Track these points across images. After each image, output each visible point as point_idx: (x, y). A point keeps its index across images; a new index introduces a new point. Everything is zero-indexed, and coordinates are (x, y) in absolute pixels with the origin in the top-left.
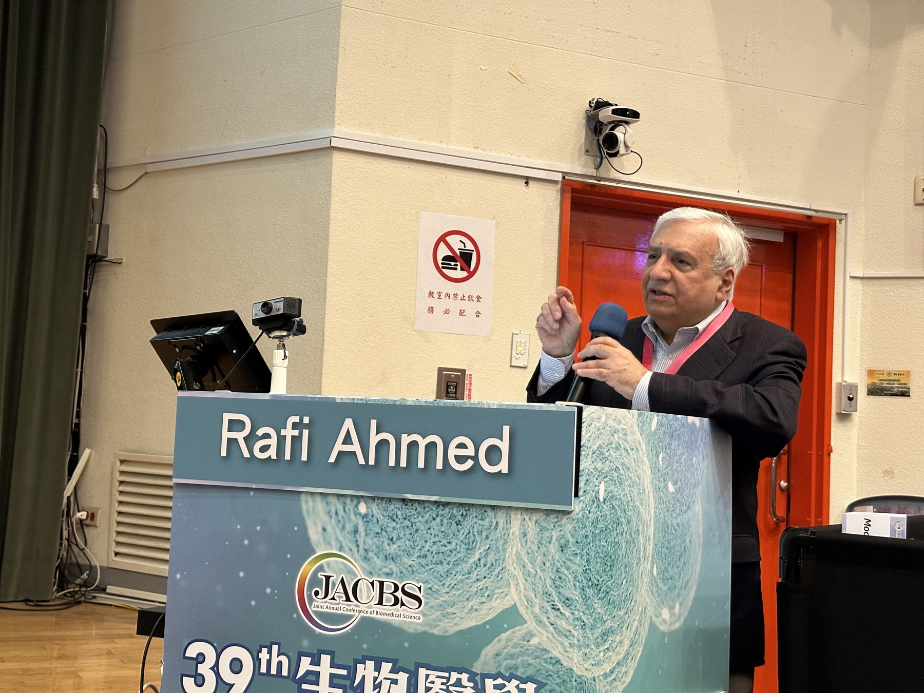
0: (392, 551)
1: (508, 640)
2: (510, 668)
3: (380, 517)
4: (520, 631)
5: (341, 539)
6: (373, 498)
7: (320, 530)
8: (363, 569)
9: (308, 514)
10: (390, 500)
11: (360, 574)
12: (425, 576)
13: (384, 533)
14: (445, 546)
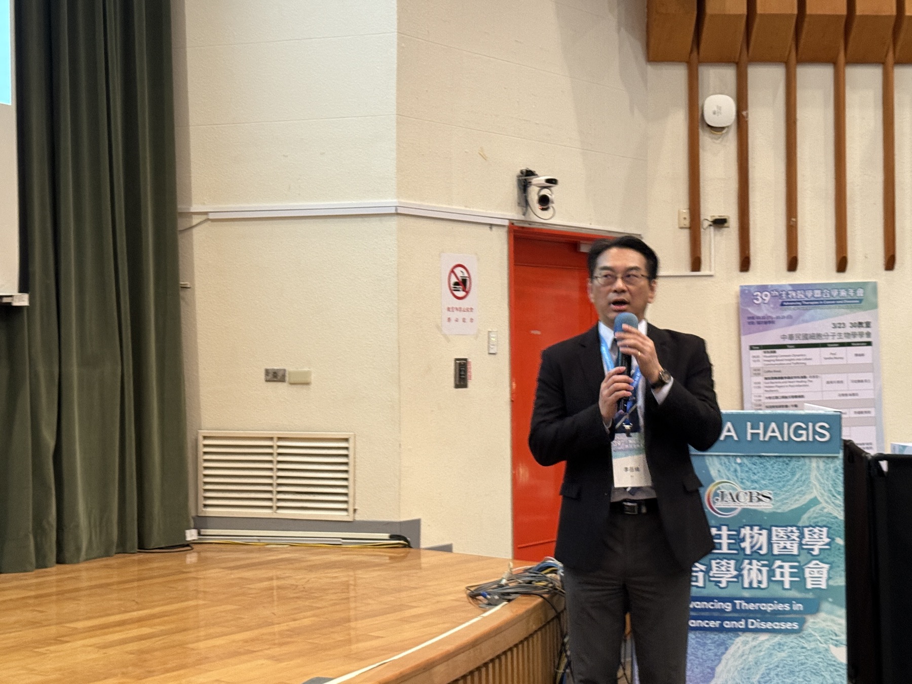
0: (755, 479)
1: (814, 511)
2: (815, 523)
3: (748, 464)
4: (819, 507)
5: (728, 474)
6: (744, 456)
7: (717, 471)
8: (741, 488)
9: (710, 464)
10: (752, 456)
11: (739, 489)
12: (773, 488)
13: (750, 471)
14: (781, 474)
